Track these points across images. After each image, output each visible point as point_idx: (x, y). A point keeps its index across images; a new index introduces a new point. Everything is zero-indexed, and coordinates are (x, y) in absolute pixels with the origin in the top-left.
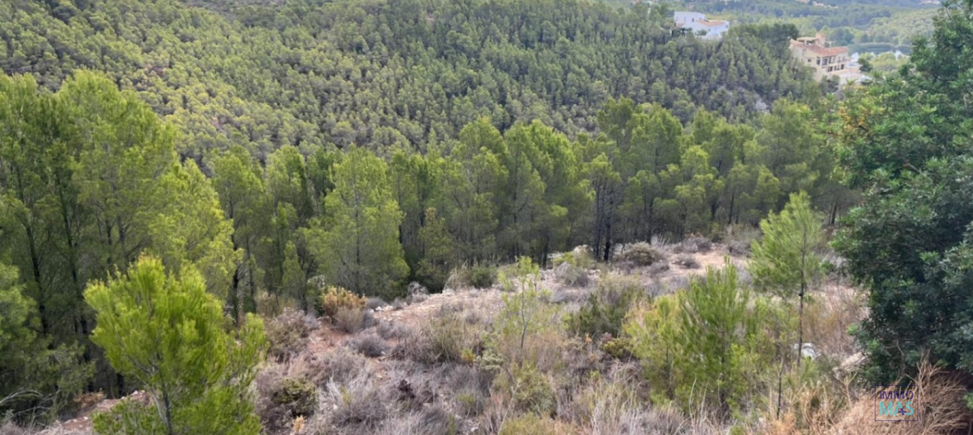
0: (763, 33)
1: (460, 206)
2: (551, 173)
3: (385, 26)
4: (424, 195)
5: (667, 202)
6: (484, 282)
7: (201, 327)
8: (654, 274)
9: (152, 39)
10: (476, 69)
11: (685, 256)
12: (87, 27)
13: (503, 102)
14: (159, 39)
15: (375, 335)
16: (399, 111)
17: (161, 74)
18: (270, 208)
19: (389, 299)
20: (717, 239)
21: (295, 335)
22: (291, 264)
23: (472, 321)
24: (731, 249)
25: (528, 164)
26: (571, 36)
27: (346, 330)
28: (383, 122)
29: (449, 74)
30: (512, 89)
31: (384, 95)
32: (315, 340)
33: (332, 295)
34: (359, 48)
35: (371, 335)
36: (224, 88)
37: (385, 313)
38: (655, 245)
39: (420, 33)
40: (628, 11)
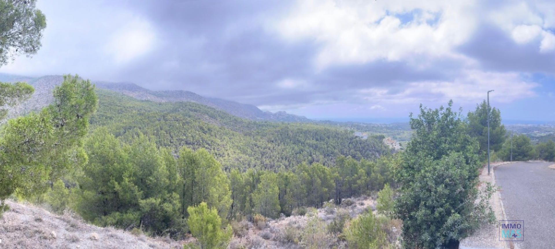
0: (376, 137)
1: (297, 189)
2: (323, 178)
3: (279, 135)
4: (286, 185)
5: (355, 185)
6: (302, 214)
7: (214, 227)
8: (352, 208)
9: (223, 138)
10: (303, 147)
11: (360, 202)
12: (210, 135)
13: (311, 156)
14: (224, 139)
15: (269, 232)
16: (282, 158)
17: (223, 147)
18: (244, 187)
19: (274, 218)
20: (369, 195)
21: (244, 229)
22: (247, 204)
23: (299, 228)
24: (373, 198)
25: (316, 176)
26: (329, 138)
27: (260, 229)
28: (278, 161)
29: (296, 148)
30: (313, 152)
31: (279, 154)
32: (251, 231)
33: (257, 216)
34: (273, 142)
35: (267, 231)
36: (237, 151)
37: (272, 223)
38: (352, 199)
39: (289, 138)
40: (343, 132)
